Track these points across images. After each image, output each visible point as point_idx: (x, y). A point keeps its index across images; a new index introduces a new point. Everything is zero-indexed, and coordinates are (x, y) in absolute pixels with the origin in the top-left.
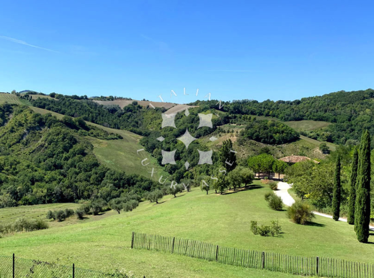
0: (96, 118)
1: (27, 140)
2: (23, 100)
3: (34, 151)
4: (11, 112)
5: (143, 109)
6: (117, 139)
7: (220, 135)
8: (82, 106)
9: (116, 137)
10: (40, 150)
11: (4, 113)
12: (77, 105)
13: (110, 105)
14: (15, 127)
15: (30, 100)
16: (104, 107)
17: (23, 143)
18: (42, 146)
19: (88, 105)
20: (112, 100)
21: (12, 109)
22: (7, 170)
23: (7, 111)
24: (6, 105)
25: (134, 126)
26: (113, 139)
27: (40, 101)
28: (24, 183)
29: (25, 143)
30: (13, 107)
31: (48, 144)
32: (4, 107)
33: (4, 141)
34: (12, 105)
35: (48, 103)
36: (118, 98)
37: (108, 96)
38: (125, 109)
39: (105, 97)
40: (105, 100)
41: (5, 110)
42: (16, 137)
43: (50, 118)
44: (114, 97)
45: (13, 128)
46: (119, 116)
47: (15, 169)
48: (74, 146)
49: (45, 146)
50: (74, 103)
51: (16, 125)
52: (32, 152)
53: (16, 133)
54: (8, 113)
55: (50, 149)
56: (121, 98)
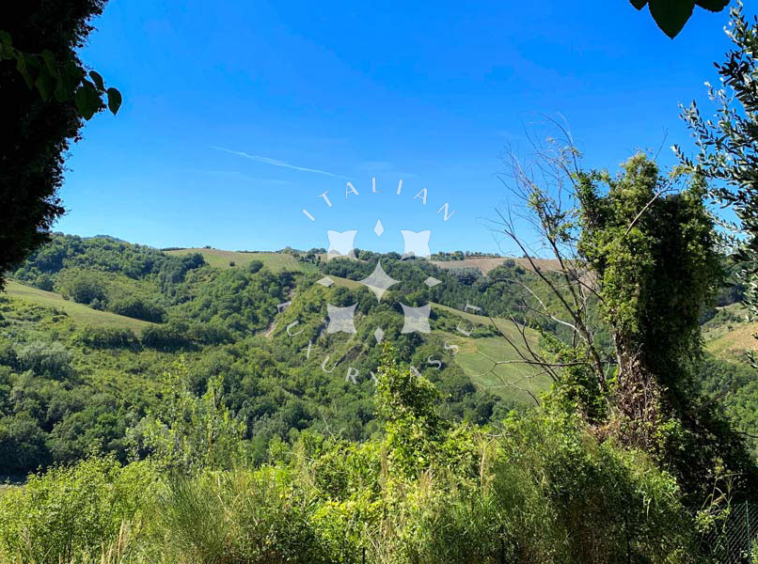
0: (441, 296)
1: (328, 339)
2: (306, 263)
3: (343, 359)
4: (292, 286)
5: (527, 275)
6: (491, 335)
7: (730, 328)
8: (412, 272)
9: (489, 332)
10: (355, 357)
11: (281, 289)
12: (402, 271)
13: (461, 268)
14: (304, 314)
15: (318, 263)
16: (449, 273)
17: (321, 344)
18: (358, 349)
19: (423, 269)
20: (462, 259)
21: (294, 280)
22: (312, 395)
23: (285, 285)
24: (285, 273)
25: (515, 309)
26: (485, 336)
27: (336, 265)
28: (352, 422)
29: (324, 343)
30: (295, 277)
31: (370, 346)
32: (281, 278)
33: (288, 341)
34: (293, 273)
35: (350, 268)
36: (472, 255)
37: (452, 251)
38: (491, 274)
39: (448, 254)
40: (448, 260)
41: (283, 283)
42: (308, 332)
43: (367, 295)
44: (464, 252)
45: (301, 316)
46: (483, 290)
47: (324, 393)
48: (417, 349)
49: (364, 349)
50: (396, 266)
51: (305, 311)
52: (340, 362)
53: (306, 326)
54: (287, 288)
55: (373, 356)
56: (478, 255)
